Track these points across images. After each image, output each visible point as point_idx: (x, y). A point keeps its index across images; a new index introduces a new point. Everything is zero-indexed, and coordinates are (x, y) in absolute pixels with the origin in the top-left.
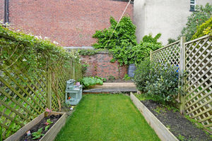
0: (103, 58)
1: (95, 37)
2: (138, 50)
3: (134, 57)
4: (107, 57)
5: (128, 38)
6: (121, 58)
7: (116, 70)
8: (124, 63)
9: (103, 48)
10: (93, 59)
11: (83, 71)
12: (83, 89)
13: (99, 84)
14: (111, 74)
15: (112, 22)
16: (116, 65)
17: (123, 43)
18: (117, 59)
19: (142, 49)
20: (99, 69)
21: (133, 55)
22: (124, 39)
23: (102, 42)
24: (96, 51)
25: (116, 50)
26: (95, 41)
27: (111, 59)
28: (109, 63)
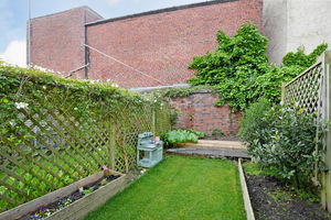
0: (202, 101)
1: (193, 67)
2: (266, 83)
3: (257, 96)
4: (210, 98)
5: (249, 62)
6: (234, 99)
7: (224, 119)
8: (239, 107)
9: (203, 84)
10: (187, 102)
11: (173, 121)
12: (165, 147)
13: (191, 141)
14: (216, 127)
15: (220, 38)
16: (225, 112)
17: (238, 72)
18: (227, 100)
19: (273, 80)
20: (197, 117)
21: (256, 92)
22: (241, 65)
23: (203, 75)
24: (193, 90)
25: (225, 86)
26: (193, 75)
27: (216, 100)
28: (213, 108)
